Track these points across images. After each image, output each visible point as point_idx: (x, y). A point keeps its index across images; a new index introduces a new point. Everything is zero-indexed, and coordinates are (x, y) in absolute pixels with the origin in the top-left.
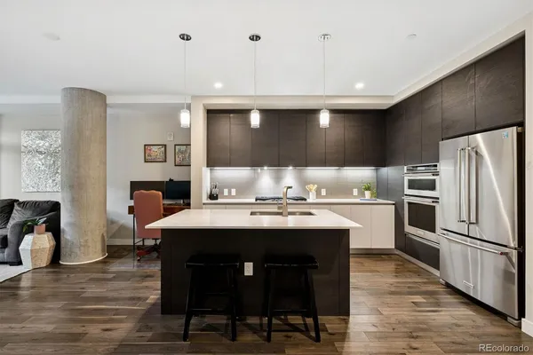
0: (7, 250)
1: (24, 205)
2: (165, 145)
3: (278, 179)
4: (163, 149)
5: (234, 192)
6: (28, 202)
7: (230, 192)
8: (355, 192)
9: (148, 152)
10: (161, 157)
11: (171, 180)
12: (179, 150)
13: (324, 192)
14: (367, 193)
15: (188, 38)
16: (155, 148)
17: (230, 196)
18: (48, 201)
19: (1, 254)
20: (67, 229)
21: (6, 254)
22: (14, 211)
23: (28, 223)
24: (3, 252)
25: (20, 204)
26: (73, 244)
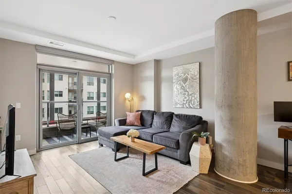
0: (179, 151)
1: (179, 116)
18: (195, 116)
19: (175, 153)
20: (224, 145)
21: (178, 154)
22: (174, 120)
23: (194, 135)
24: (177, 152)
25: (177, 116)
26: (231, 160)
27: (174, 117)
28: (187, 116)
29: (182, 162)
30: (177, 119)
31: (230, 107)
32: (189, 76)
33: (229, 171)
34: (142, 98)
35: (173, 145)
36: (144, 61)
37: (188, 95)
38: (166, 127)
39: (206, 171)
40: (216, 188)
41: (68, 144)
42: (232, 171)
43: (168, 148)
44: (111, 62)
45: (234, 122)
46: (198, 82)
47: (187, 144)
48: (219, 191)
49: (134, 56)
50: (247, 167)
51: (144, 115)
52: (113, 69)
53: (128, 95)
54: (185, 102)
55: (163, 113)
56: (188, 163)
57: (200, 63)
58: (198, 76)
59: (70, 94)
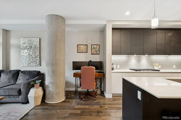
0: (20, 97)
1: (24, 72)
2: (87, 45)
3: (139, 61)
4: (86, 47)
5: (118, 66)
6: (26, 71)
7: (117, 67)
8: (174, 67)
9: (79, 48)
10: (85, 50)
11: (90, 61)
12: (94, 47)
13: (160, 67)
16: (82, 46)
18: (35, 71)
19: (18, 98)
20: (50, 85)
21: (20, 98)
22: (20, 75)
23: (32, 83)
24: (19, 98)
25: (22, 72)
26: (53, 93)
27: (20, 73)
28: (30, 71)
29: (23, 103)
30: (22, 74)
31: (52, 64)
32: (32, 46)
33: (52, 99)
35: (16, 93)
37: (32, 58)
38: (12, 81)
39: (39, 103)
40: (43, 111)
42: (53, 99)
43: (11, 97)
45: (54, 72)
46: (39, 50)
47: (27, 90)
48: (44, 112)
50: (60, 94)
54: (30, 62)
55: (11, 71)
56: (27, 102)
57: (40, 39)
58: (39, 46)
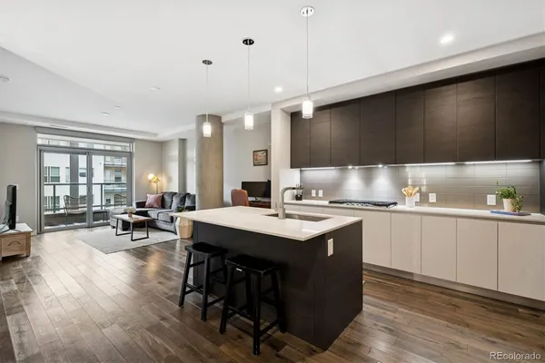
2: (267, 150)
3: (368, 180)
4: (265, 154)
5: (321, 193)
7: (317, 194)
8: (491, 199)
9: (255, 157)
10: (264, 161)
13: (433, 198)
14: (507, 203)
15: (210, 63)
16: (260, 154)
17: (317, 198)
34: (169, 179)
36: (168, 139)
41: (76, 228)
44: (131, 140)
49: (156, 135)
51: (166, 197)
52: (134, 148)
53: (151, 176)
59: (108, 172)
